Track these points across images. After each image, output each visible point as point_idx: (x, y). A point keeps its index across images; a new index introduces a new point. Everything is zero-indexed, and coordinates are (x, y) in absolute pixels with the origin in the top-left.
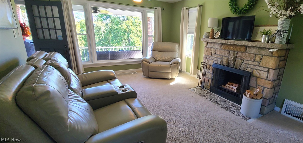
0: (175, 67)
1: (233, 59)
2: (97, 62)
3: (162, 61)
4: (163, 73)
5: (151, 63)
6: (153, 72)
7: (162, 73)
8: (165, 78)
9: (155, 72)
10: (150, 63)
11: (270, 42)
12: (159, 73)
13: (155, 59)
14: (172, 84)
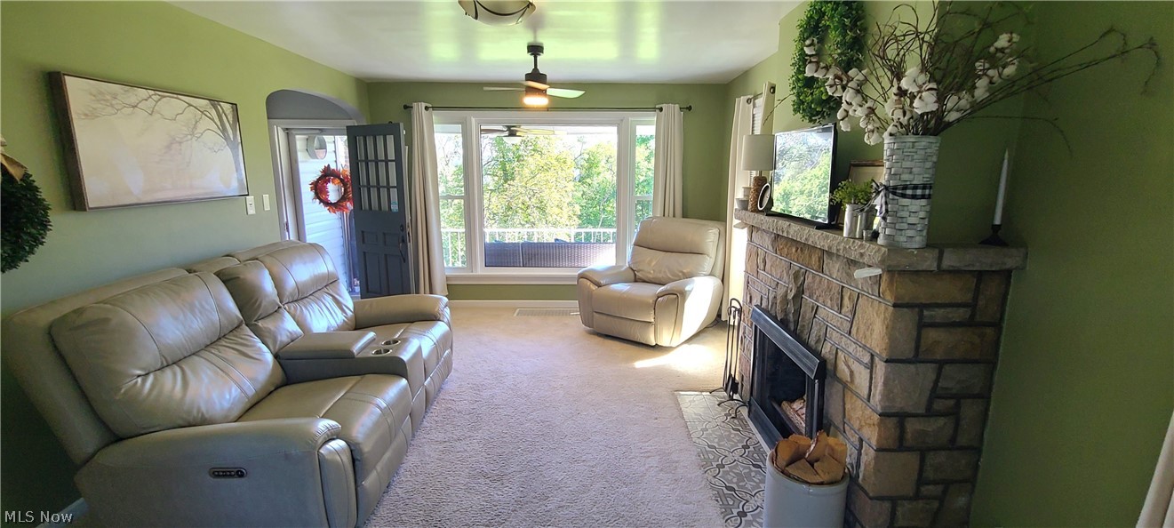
0: (666, 305)
1: (793, 298)
2: (481, 270)
3: (653, 281)
4: (632, 322)
5: (603, 288)
6: (605, 317)
7: (628, 322)
8: (635, 340)
9: (609, 318)
10: (599, 286)
11: (867, 237)
12: (620, 320)
13: (635, 275)
14: (646, 363)
